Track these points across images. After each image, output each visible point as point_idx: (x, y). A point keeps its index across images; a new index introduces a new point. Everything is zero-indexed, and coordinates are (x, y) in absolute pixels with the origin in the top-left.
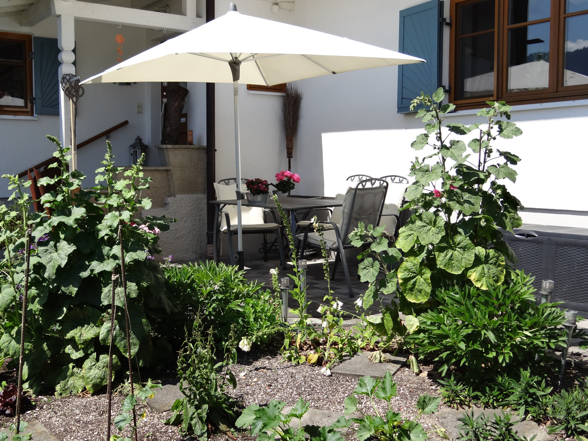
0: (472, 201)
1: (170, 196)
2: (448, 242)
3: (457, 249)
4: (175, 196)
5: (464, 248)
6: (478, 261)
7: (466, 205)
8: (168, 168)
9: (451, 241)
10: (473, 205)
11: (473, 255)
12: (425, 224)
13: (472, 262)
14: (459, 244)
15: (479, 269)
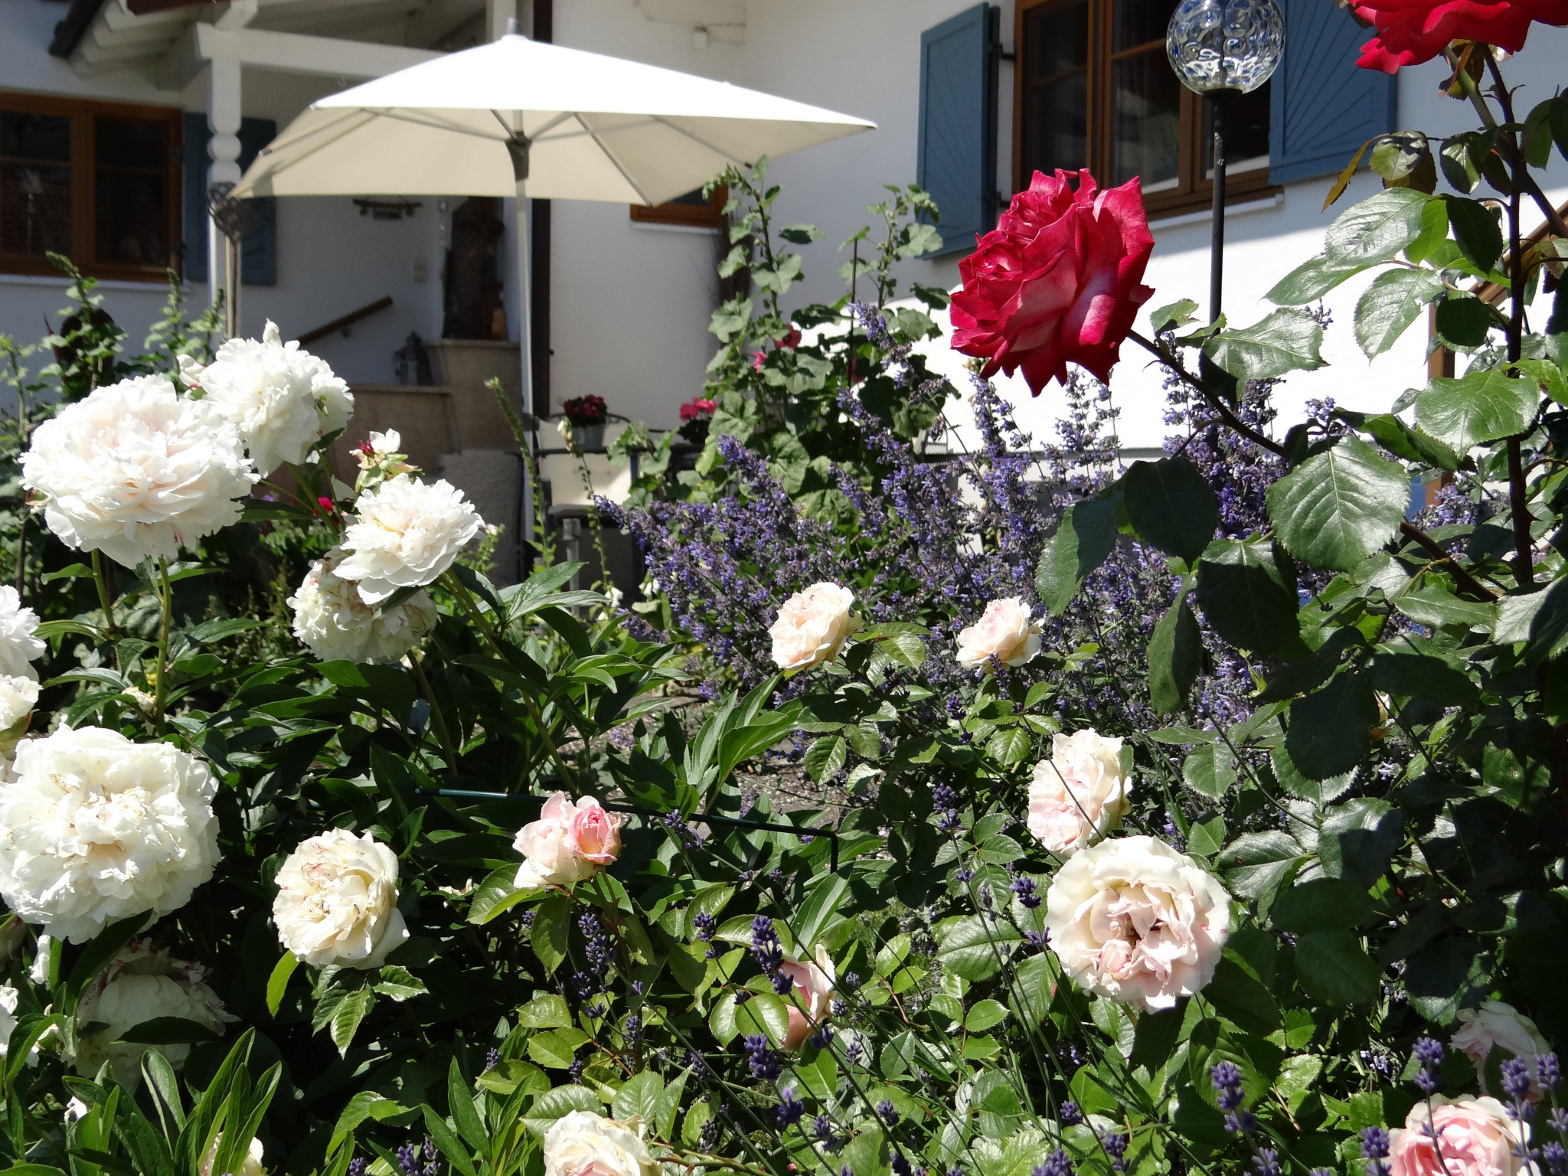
0: (812, 369)
1: (450, 451)
2: (760, 448)
3: (779, 460)
4: (460, 453)
5: (790, 458)
6: (812, 482)
7: (799, 377)
8: (445, 389)
9: (766, 445)
10: (812, 376)
11: (803, 470)
12: (728, 416)
13: (799, 484)
14: (780, 450)
15: (813, 497)
